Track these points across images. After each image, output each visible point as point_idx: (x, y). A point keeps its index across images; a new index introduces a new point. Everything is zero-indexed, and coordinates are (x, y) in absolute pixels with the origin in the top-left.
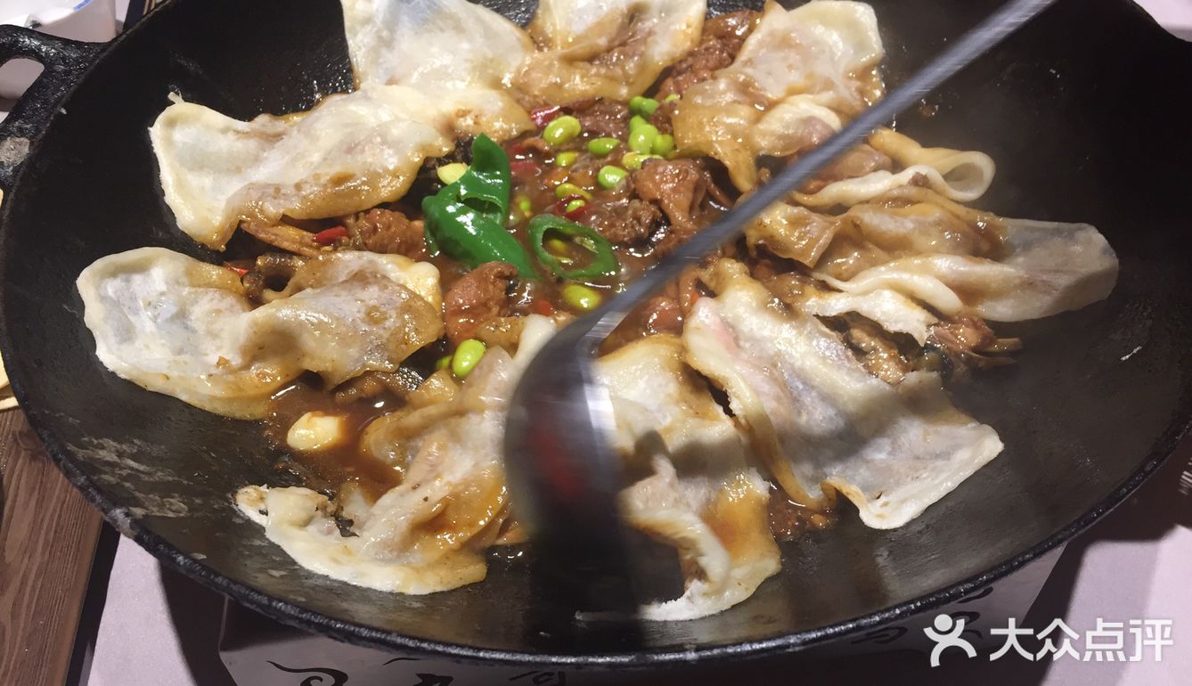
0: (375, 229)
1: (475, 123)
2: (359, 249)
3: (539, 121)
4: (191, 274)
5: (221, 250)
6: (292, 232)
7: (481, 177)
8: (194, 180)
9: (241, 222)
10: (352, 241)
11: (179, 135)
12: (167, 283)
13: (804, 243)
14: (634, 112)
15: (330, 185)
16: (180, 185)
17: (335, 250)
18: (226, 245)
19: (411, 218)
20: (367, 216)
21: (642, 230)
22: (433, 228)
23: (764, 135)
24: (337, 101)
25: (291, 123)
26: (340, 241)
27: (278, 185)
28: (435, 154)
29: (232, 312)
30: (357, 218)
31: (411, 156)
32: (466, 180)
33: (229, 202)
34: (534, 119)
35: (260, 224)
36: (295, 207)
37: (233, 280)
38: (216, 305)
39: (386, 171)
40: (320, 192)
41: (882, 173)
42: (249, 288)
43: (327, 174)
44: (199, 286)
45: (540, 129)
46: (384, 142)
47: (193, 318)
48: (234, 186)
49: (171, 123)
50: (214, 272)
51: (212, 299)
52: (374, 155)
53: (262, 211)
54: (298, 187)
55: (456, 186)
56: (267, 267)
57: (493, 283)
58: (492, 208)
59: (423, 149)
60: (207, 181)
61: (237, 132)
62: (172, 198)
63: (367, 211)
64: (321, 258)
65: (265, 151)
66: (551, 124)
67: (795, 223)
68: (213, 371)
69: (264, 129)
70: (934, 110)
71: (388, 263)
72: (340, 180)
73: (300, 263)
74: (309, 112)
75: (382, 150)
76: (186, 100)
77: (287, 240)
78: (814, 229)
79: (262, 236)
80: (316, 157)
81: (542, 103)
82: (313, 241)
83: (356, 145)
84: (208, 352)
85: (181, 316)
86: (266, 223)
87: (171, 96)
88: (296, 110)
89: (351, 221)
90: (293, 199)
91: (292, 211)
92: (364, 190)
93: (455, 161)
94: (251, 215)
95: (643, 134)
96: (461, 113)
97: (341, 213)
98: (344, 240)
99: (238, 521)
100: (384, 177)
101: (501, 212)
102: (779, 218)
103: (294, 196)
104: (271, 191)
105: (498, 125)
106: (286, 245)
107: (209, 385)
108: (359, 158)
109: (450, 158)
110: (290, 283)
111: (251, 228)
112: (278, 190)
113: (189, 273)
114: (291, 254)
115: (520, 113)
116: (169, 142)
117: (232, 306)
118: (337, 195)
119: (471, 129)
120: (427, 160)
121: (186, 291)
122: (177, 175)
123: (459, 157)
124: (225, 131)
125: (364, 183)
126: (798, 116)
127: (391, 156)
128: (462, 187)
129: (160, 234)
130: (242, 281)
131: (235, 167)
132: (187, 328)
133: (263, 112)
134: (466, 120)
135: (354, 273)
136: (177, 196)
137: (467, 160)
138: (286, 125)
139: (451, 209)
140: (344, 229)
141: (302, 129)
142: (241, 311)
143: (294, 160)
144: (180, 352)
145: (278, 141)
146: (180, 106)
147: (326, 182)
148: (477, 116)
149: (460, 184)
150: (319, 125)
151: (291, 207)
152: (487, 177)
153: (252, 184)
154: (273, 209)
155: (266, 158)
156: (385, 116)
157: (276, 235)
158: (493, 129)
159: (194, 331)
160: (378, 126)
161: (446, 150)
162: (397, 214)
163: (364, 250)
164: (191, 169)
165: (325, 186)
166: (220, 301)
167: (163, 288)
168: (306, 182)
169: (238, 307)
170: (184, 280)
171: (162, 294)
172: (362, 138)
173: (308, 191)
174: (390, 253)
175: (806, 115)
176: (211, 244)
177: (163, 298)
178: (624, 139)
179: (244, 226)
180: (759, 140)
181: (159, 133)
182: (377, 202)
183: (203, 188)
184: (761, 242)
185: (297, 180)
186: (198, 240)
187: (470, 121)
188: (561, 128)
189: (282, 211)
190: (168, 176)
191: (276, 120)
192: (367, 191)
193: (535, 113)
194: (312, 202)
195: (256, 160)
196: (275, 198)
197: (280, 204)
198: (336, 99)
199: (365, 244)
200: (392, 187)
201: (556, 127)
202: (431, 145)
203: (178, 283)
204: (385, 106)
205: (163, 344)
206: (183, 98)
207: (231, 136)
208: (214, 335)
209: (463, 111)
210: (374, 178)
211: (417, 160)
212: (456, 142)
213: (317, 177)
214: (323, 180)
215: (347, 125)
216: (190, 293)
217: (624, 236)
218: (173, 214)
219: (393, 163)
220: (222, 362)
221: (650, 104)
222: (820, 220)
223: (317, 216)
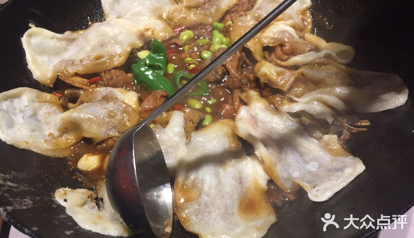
0: (112, 77)
1: (152, 34)
2: (106, 86)
3: (178, 32)
4: (39, 97)
5: (51, 87)
6: (79, 79)
7: (155, 56)
8: (40, 59)
9: (58, 76)
10: (103, 83)
11: (34, 41)
12: (28, 102)
13: (283, 82)
14: (215, 28)
15: (94, 60)
16: (34, 61)
17: (97, 87)
18: (53, 85)
19: (127, 72)
20: (109, 72)
21: (219, 77)
22: (136, 77)
23: (265, 38)
24: (97, 25)
25: (79, 34)
26: (98, 83)
27: (73, 60)
28: (136, 47)
29: (55, 113)
30: (105, 73)
31: (126, 48)
32: (149, 57)
33: (54, 67)
34: (176, 32)
35: (66, 76)
36: (80, 69)
37: (56, 99)
38: (49, 110)
39: (116, 54)
40: (90, 63)
41: (312, 52)
42: (62, 103)
43: (93, 56)
44: (42, 102)
45: (178, 36)
46: (115, 43)
47: (39, 116)
48: (56, 61)
49: (30, 36)
50: (48, 96)
51: (47, 108)
52: (112, 48)
53: (67, 71)
54: (81, 61)
55: (144, 60)
56: (69, 94)
57: (159, 100)
58: (159, 68)
59: (131, 45)
60: (45, 59)
61: (57, 38)
62: (31, 66)
63: (109, 70)
64: (90, 90)
65: (68, 46)
66: (182, 34)
67: (279, 74)
68: (47, 138)
69: (68, 37)
70: (331, 27)
71: (118, 92)
72: (98, 58)
73: (82, 92)
74: (86, 30)
75: (115, 46)
76: (36, 26)
77: (77, 83)
78: (287, 77)
79: (67, 81)
80: (89, 49)
81: (178, 25)
82: (87, 83)
83: (105, 44)
84: (45, 130)
85: (34, 115)
86: (68, 76)
87: (30, 25)
88: (81, 29)
89: (103, 74)
90: (79, 66)
91: (79, 71)
92: (108, 62)
93: (144, 49)
94: (63, 73)
95: (218, 37)
96: (146, 30)
97: (99, 71)
98: (100, 82)
99: (55, 206)
100: (116, 57)
101: (163, 70)
102: (273, 72)
103: (80, 65)
104: (70, 63)
105: (161, 34)
106: (76, 85)
107: (45, 144)
108: (106, 49)
109: (142, 49)
110: (79, 100)
111: (63, 78)
112: (73, 63)
113: (38, 97)
114: (79, 88)
115: (169, 29)
116: (29, 44)
117: (55, 110)
118: (97, 64)
119: (150, 36)
120: (133, 49)
121: (36, 105)
122: (33, 57)
123: (146, 48)
124: (52, 38)
125: (108, 59)
126: (279, 30)
127: (118, 48)
128: (147, 60)
129: (26, 81)
130: (59, 100)
131: (57, 52)
132: (37, 120)
133: (68, 30)
134: (148, 32)
135: (104, 96)
136: (33, 66)
137: (149, 49)
138: (77, 35)
139: (143, 69)
140: (100, 77)
141: (83, 37)
142: (59, 112)
143: (80, 50)
144: (33, 131)
145: (74, 41)
146: (34, 29)
147: (92, 59)
148: (153, 31)
149: (146, 59)
150: (90, 35)
151: (79, 69)
152: (157, 56)
153: (63, 60)
154: (71, 70)
155: (69, 49)
156: (116, 32)
157: (72, 81)
158: (159, 36)
159: (40, 121)
160: (113, 36)
161: (140, 45)
162: (121, 71)
163: (108, 87)
164: (39, 54)
165: (92, 60)
166: (50, 108)
167: (27, 103)
168: (84, 59)
169: (58, 111)
170: (36, 100)
171: (27, 106)
172: (107, 41)
173: (85, 63)
174: (118, 87)
175: (283, 29)
176: (47, 84)
177: (27, 108)
178: (211, 39)
179: (59, 77)
180: (264, 40)
181: (25, 40)
182: (113, 67)
183: (44, 62)
184: (266, 82)
185: (81, 58)
186: (42, 83)
187: (150, 33)
188: (186, 35)
189: (75, 71)
190: (29, 57)
191: (73, 33)
192: (109, 62)
193: (176, 29)
194: (87, 67)
195: (65, 50)
196: (72, 66)
197: (74, 68)
198: (97, 24)
199: (108, 84)
200: (119, 61)
201: (184, 35)
202: (134, 44)
203: (33, 101)
204: (116, 27)
205: (26, 128)
206: (35, 26)
207: (55, 40)
208: (48, 123)
209: (147, 29)
210: (111, 57)
211: (128, 50)
212: (144, 42)
213: (89, 57)
214: (92, 58)
215: (101, 35)
216: (38, 105)
217: (212, 79)
218: (32, 73)
219: (119, 51)
220: (51, 135)
221: (221, 25)
222: (289, 73)
223: (89, 73)
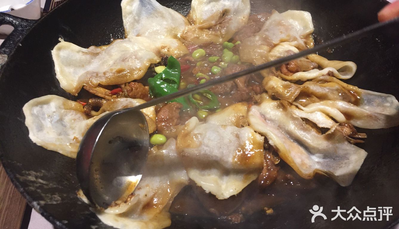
0: (132, 90)
1: (168, 51)
2: (126, 97)
3: (190, 51)
4: (65, 105)
5: (76, 95)
6: (102, 90)
7: (170, 71)
8: (67, 70)
9: (84, 86)
10: (123, 94)
11: (62, 53)
12: (56, 108)
13: (289, 94)
14: (225, 47)
15: (116, 73)
16: (62, 72)
17: (117, 97)
18: (78, 94)
19: (145, 85)
20: (129, 84)
21: (228, 89)
22: (152, 89)
23: (272, 56)
24: (119, 42)
25: (102, 49)
26: (119, 93)
27: (97, 72)
28: (155, 63)
29: (79, 119)
30: (125, 85)
31: (146, 63)
32: (165, 72)
33: (79, 78)
35: (90, 86)
36: (103, 81)
37: (80, 106)
38: (73, 117)
39: (137, 68)
40: (112, 75)
41: (315, 70)
42: (86, 110)
43: (115, 69)
44: (67, 109)
45: (191, 53)
46: (136, 58)
47: (65, 121)
48: (81, 72)
49: (59, 49)
50: (73, 104)
51: (72, 115)
52: (132, 62)
53: (91, 82)
54: (105, 73)
55: (161, 74)
56: (93, 103)
57: (175, 111)
58: (174, 82)
59: (150, 61)
60: (72, 70)
61: (83, 52)
62: (59, 76)
63: (129, 83)
64: (112, 100)
65: (92, 59)
66: (195, 52)
67: (285, 87)
68: (72, 142)
69: (93, 51)
71: (136, 103)
72: (120, 71)
73: (105, 102)
74: (109, 45)
75: (135, 61)
76: (65, 41)
77: (100, 93)
78: (292, 89)
79: (91, 91)
80: (111, 62)
81: (192, 44)
82: (110, 93)
83: (126, 59)
84: (70, 134)
85: (61, 120)
86: (93, 87)
87: (60, 39)
88: (104, 44)
89: (123, 86)
90: (103, 78)
91: (102, 82)
92: (128, 75)
93: (161, 65)
94: (87, 83)
95: (228, 55)
96: (163, 47)
97: (120, 83)
98: (121, 93)
99: (80, 203)
100: (136, 71)
101: (177, 84)
102: (280, 85)
103: (103, 77)
104: (95, 75)
106: (100, 95)
107: (70, 147)
108: (127, 64)
109: (159, 64)
110: (101, 109)
111: (88, 88)
112: (97, 75)
113: (64, 104)
114: (102, 98)
115: (184, 48)
116: (58, 56)
117: (79, 117)
118: (119, 77)
119: (166, 53)
120: (151, 64)
121: (63, 111)
122: (61, 68)
123: (162, 64)
124: (78, 52)
125: (128, 73)
126: (284, 50)
127: (138, 63)
128: (163, 74)
129: (54, 90)
130: (84, 108)
131: (81, 65)
132: (62, 125)
133: (93, 45)
134: (165, 50)
135: (124, 106)
136: (61, 76)
137: (165, 65)
138: (100, 50)
139: (158, 82)
140: (120, 89)
141: (106, 52)
142: (83, 119)
143: (103, 63)
144: (60, 134)
145: (97, 55)
146: (63, 43)
147: (114, 72)
148: (168, 48)
149: (162, 74)
150: (113, 51)
151: (102, 81)
152: (172, 71)
153: (88, 72)
154: (95, 81)
155: (93, 62)
156: (136, 48)
157: (96, 91)
158: (175, 53)
159: (65, 126)
160: (134, 52)
161: (158, 61)
162: (140, 84)
163: (128, 98)
164: (66, 66)
165: (114, 73)
166: (75, 115)
167: (54, 110)
168: (107, 72)
169: (82, 118)
170: (62, 107)
171: (54, 112)
172: (128, 56)
173: (108, 75)
174: (137, 98)
175: (288, 49)
176: (73, 93)
177: (54, 114)
178: (221, 57)
179: (85, 87)
180: (270, 58)
181: (55, 53)
182: (132, 80)
183: (70, 73)
184: (273, 94)
185: (104, 70)
186: (68, 91)
187: (166, 50)
188: (198, 53)
189: (99, 82)
190: (57, 68)
191: (97, 48)
192: (130, 75)
193: (189, 48)
194: (110, 79)
195: (90, 63)
196: (96, 77)
197: (98, 80)
198: (119, 41)
199: (128, 95)
200: (138, 74)
202: (153, 59)
203: (60, 108)
204: (136, 44)
205: (54, 132)
206: (64, 40)
207: (81, 54)
208: (73, 129)
209: (164, 46)
210: (132, 71)
211: (147, 65)
212: (161, 58)
213: (111, 70)
214: (114, 71)
215: (123, 51)
216: (64, 112)
217: (221, 91)
218: (59, 82)
219: (139, 66)
220: (75, 138)
221: (230, 45)
222: (295, 86)
223: (111, 84)
